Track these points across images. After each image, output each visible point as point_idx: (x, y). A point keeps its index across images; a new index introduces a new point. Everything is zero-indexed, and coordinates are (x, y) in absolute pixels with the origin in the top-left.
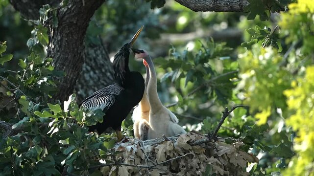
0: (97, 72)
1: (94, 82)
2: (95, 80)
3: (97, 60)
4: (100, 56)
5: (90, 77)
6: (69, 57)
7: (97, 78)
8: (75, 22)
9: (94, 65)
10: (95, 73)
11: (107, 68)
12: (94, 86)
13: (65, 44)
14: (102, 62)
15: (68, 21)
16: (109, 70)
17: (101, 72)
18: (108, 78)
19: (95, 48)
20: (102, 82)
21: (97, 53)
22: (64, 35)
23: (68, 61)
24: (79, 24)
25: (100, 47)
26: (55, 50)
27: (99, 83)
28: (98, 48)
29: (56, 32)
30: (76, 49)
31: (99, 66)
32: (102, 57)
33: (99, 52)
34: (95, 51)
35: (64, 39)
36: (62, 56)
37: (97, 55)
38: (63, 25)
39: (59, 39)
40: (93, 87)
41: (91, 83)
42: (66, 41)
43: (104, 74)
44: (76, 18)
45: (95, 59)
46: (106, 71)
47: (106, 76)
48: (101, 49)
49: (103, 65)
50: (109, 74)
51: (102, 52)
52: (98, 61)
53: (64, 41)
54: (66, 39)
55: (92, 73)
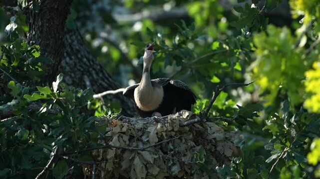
0: (73, 57)
1: (71, 68)
2: (72, 66)
3: (72, 46)
4: (76, 42)
5: (67, 63)
6: (51, 43)
7: (73, 64)
8: (56, 7)
9: (69, 50)
10: (71, 59)
11: (83, 53)
12: (71, 72)
13: (46, 30)
14: (77, 47)
15: (48, 6)
16: (85, 55)
17: (77, 57)
18: (85, 64)
19: (70, 34)
20: (79, 68)
21: (72, 38)
22: (45, 21)
23: (50, 47)
24: (60, 9)
25: (75, 33)
26: (36, 36)
27: (76, 69)
28: (73, 33)
29: (37, 17)
30: (57, 35)
31: (75, 52)
32: (78, 42)
33: (74, 37)
34: (71, 36)
35: (45, 24)
36: (43, 42)
37: (73, 41)
38: (44, 11)
39: (40, 25)
40: (69, 73)
41: (68, 69)
42: (48, 26)
43: (80, 60)
44: (57, 3)
45: (70, 45)
46: (82, 56)
47: (82, 61)
48: (76, 34)
49: (78, 51)
50: (85, 60)
51: (77, 37)
52: (74, 47)
53: (45, 27)
54: (47, 25)
55: (68, 59)
